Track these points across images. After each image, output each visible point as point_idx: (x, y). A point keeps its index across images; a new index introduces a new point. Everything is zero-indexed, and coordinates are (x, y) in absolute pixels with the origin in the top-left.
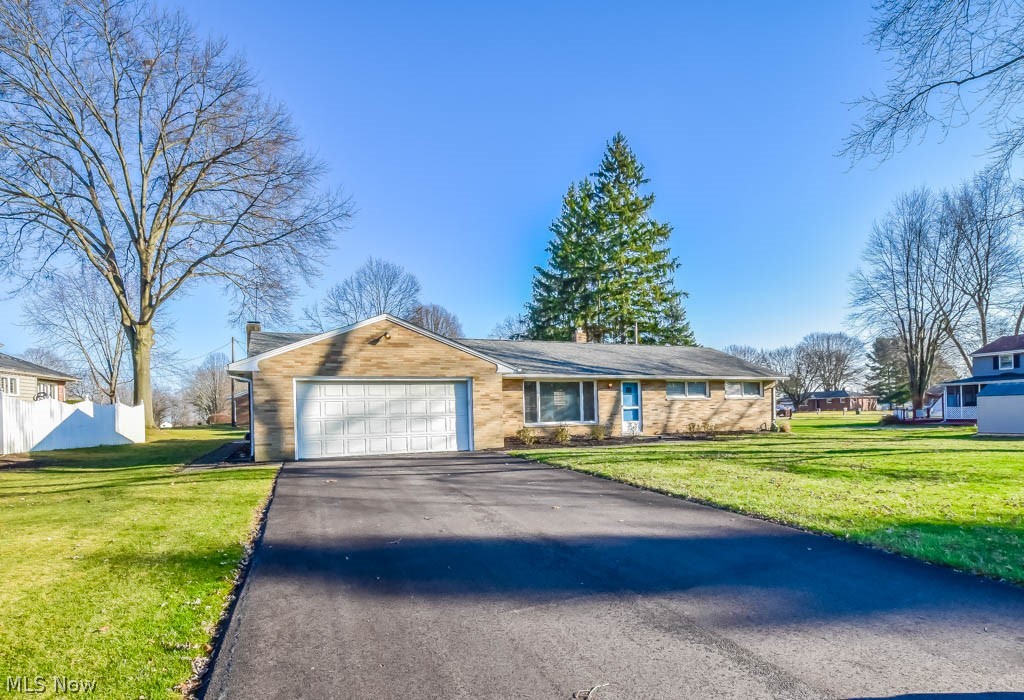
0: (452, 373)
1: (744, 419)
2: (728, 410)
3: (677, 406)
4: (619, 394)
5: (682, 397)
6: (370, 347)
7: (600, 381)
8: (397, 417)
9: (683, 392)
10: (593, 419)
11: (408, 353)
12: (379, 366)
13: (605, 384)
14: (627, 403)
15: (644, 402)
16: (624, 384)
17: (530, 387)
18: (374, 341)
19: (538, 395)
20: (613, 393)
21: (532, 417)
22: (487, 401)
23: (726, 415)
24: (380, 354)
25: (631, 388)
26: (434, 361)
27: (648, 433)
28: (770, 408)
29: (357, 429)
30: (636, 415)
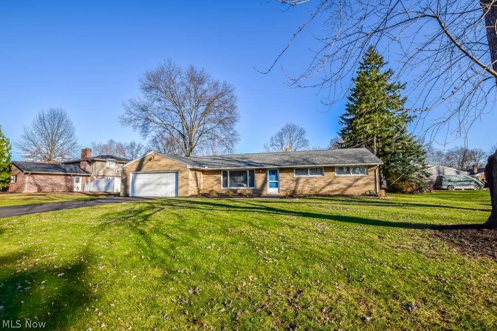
0: (172, 169)
1: (351, 188)
2: (338, 183)
3: (301, 181)
4: (266, 176)
5: (306, 176)
6: (150, 162)
7: (256, 169)
8: (158, 184)
9: (307, 174)
10: (254, 186)
11: (159, 163)
12: (151, 167)
13: (259, 171)
14: (271, 179)
15: (280, 179)
16: (270, 171)
17: (225, 173)
18: (150, 160)
19: (229, 176)
20: (264, 175)
21: (225, 185)
22: (183, 179)
23: (337, 185)
24: (151, 164)
25: (273, 172)
26: (167, 165)
27: (282, 194)
28: (374, 181)
29: (147, 188)
30: (277, 185)
